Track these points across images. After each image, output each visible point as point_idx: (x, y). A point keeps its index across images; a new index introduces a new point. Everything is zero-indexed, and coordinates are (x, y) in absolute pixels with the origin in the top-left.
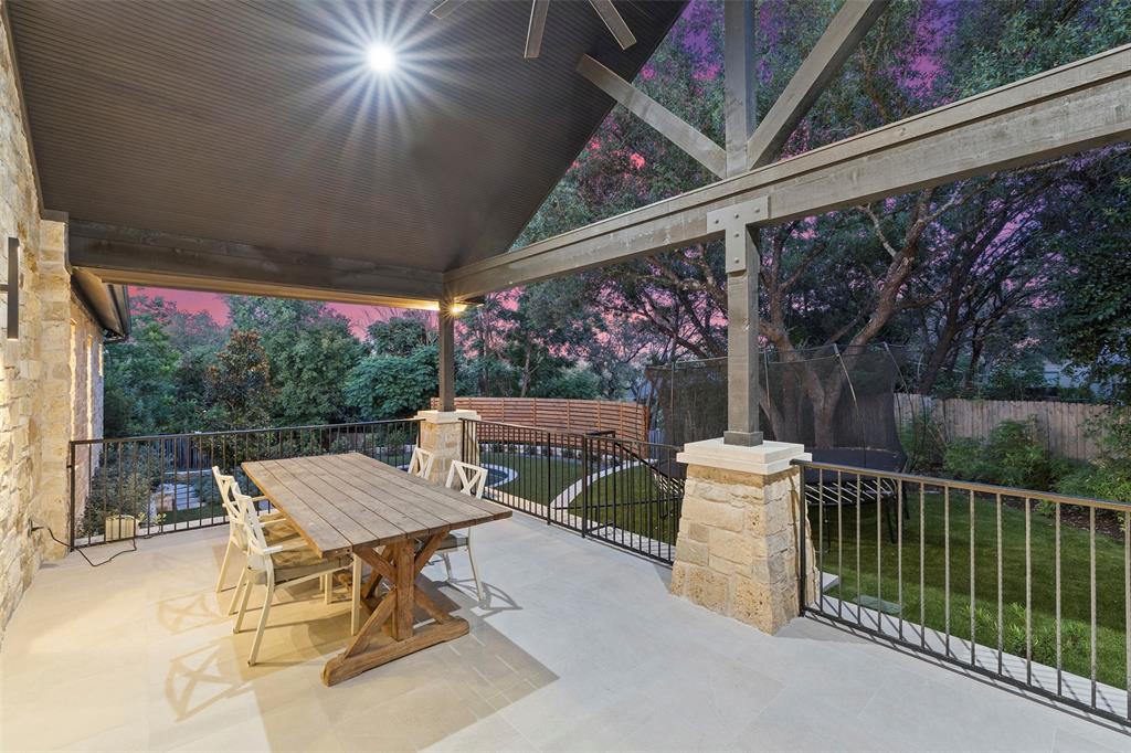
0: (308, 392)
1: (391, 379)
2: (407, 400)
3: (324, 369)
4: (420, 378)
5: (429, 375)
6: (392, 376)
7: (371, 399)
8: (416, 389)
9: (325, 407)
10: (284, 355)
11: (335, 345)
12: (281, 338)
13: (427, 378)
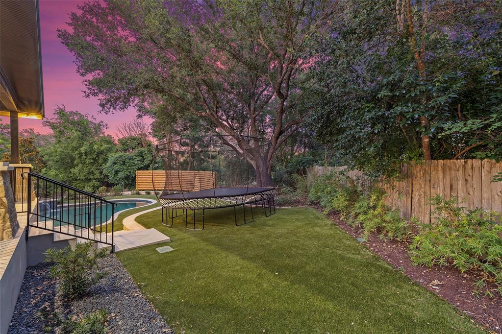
0: (89, 169)
1: (122, 163)
2: (130, 172)
3: (97, 158)
4: (136, 163)
5: (140, 161)
6: (122, 161)
7: (113, 172)
8: (135, 167)
9: (97, 175)
10: (77, 152)
11: (102, 148)
12: (74, 144)
13: (139, 162)
